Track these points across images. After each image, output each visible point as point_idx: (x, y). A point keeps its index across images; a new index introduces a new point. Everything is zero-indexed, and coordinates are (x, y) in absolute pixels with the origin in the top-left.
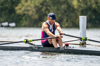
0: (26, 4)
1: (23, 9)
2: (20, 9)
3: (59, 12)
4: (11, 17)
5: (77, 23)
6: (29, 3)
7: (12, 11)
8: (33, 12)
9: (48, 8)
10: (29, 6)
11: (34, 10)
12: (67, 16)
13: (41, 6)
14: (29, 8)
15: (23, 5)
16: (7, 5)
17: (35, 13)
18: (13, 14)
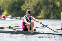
0: (27, 5)
1: (26, 8)
2: (24, 8)
3: (48, 9)
4: (19, 12)
5: (60, 17)
6: (29, 4)
7: (19, 9)
8: (32, 9)
9: (42, 7)
10: (29, 6)
11: (33, 8)
12: (53, 12)
13: (37, 6)
14: (30, 7)
15: (26, 5)
16: (16, 6)
17: (33, 10)
18: (20, 11)
